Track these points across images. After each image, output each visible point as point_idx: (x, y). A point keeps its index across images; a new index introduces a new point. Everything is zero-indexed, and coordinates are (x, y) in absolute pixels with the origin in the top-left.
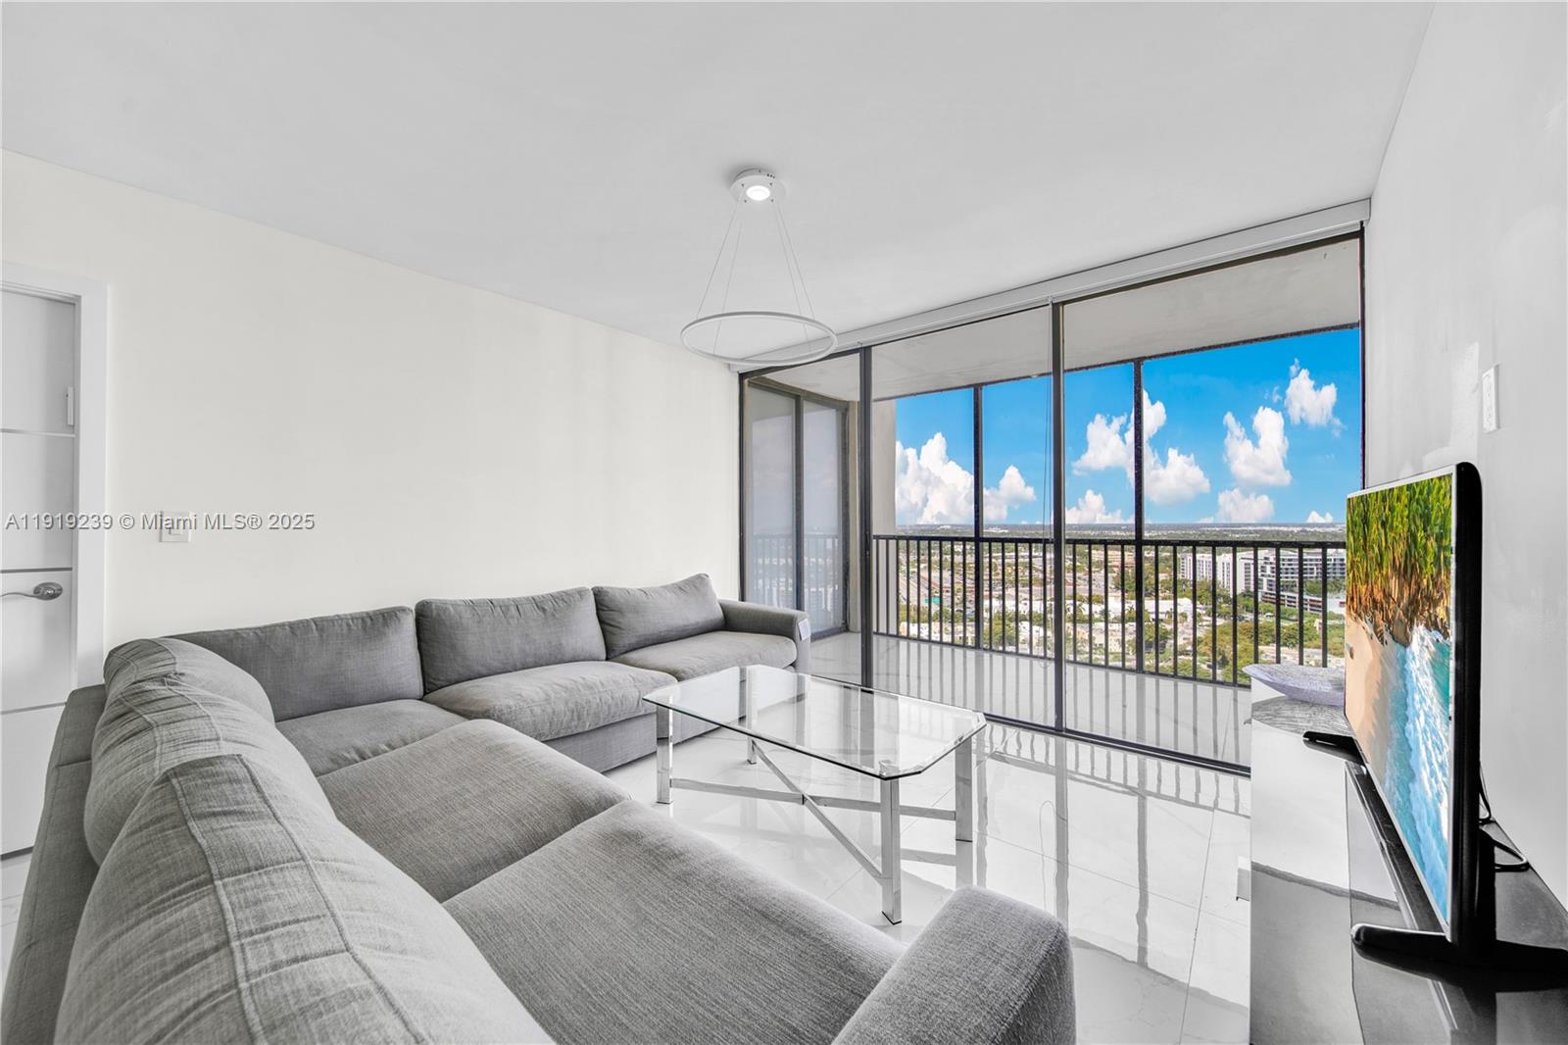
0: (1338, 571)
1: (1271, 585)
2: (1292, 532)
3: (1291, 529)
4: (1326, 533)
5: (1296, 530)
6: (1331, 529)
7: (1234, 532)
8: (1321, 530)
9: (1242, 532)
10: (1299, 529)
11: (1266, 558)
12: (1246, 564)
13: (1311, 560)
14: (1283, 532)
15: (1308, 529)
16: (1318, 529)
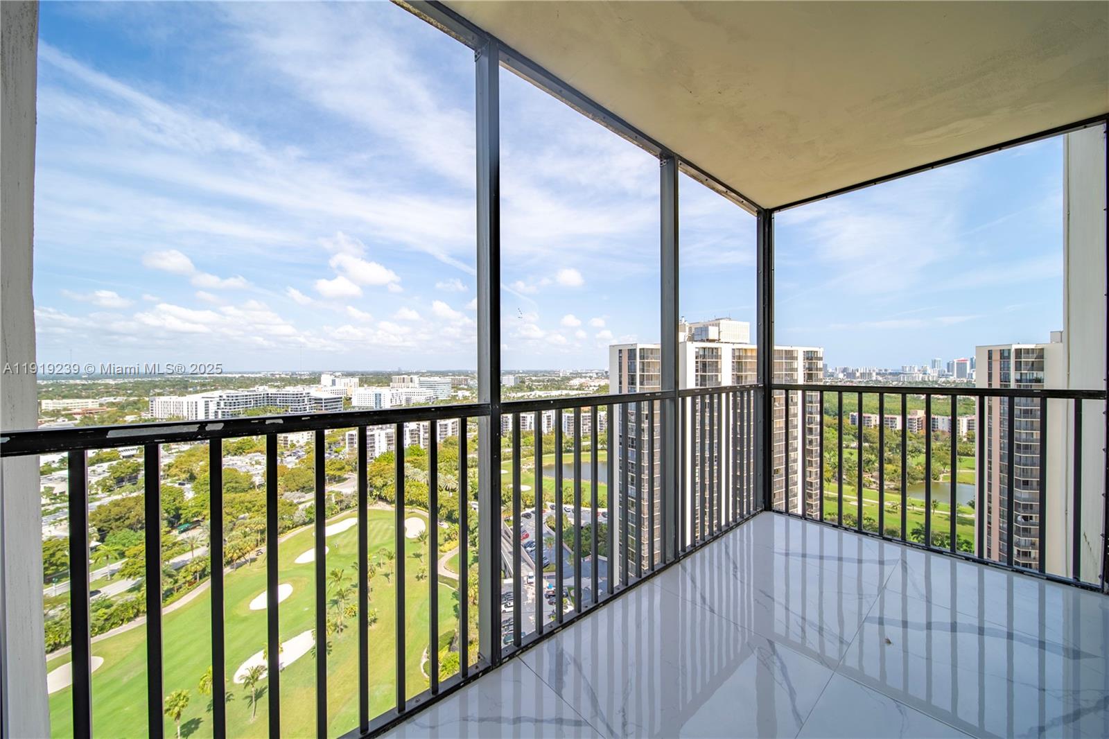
0: (265, 401)
1: (224, 415)
2: (235, 377)
3: (234, 375)
4: (256, 377)
5: (237, 376)
6: (258, 375)
7: (193, 378)
8: (253, 376)
9: (200, 378)
10: (240, 375)
11: (220, 396)
12: (206, 402)
13: (250, 395)
14: (229, 378)
15: (245, 375)
16: (251, 375)
